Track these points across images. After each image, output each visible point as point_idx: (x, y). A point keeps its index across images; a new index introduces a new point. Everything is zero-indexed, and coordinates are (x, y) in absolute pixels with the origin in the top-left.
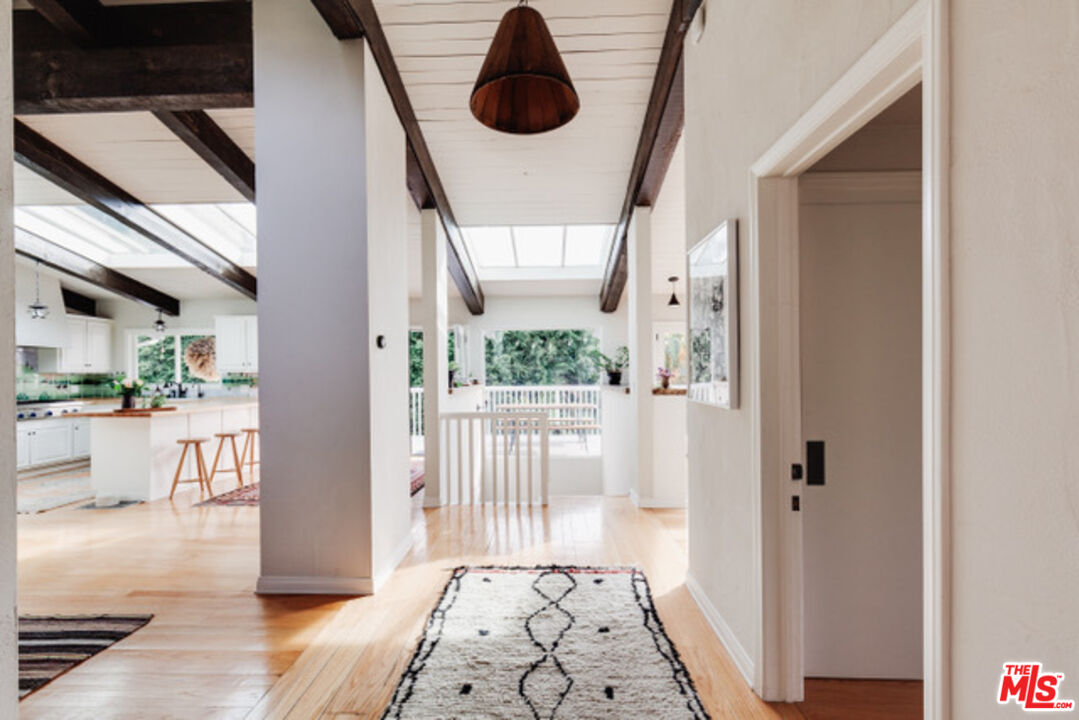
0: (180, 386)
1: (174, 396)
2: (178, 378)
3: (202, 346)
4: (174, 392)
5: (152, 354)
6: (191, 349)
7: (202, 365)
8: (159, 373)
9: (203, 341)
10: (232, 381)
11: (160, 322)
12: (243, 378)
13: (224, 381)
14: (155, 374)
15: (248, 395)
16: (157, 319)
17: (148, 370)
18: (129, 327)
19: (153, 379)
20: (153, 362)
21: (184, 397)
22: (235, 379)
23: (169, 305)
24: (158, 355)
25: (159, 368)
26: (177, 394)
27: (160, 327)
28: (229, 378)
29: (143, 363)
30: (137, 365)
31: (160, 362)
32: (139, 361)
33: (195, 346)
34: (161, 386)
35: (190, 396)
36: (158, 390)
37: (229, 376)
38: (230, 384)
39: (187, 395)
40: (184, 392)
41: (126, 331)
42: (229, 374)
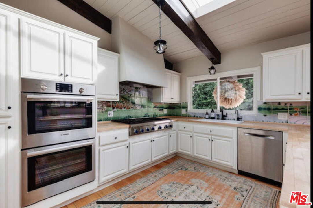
0: (222, 111)
1: (218, 119)
4: (218, 115)
10: (269, 109)
11: (212, 68)
13: (260, 109)
16: (210, 66)
18: (188, 77)
21: (225, 119)
26: (221, 117)
27: (212, 71)
34: (209, 111)
35: (229, 119)
36: (207, 114)
37: (265, 105)
38: (266, 111)
39: (227, 118)
40: (226, 116)
41: (187, 78)
42: (265, 103)
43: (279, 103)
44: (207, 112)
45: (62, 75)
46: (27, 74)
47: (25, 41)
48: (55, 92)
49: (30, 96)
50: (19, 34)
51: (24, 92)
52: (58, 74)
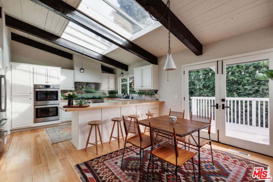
1: (126, 98)
2: (128, 92)
11: (122, 73)
12: (143, 92)
15: (145, 99)
16: (121, 72)
21: (129, 98)
22: (141, 92)
27: (122, 75)
28: (139, 92)
36: (123, 96)
42: (140, 90)
45: (46, 82)
46: (35, 83)
47: (35, 75)
48: (44, 88)
49: (36, 90)
50: (33, 73)
51: (35, 88)
52: (45, 82)
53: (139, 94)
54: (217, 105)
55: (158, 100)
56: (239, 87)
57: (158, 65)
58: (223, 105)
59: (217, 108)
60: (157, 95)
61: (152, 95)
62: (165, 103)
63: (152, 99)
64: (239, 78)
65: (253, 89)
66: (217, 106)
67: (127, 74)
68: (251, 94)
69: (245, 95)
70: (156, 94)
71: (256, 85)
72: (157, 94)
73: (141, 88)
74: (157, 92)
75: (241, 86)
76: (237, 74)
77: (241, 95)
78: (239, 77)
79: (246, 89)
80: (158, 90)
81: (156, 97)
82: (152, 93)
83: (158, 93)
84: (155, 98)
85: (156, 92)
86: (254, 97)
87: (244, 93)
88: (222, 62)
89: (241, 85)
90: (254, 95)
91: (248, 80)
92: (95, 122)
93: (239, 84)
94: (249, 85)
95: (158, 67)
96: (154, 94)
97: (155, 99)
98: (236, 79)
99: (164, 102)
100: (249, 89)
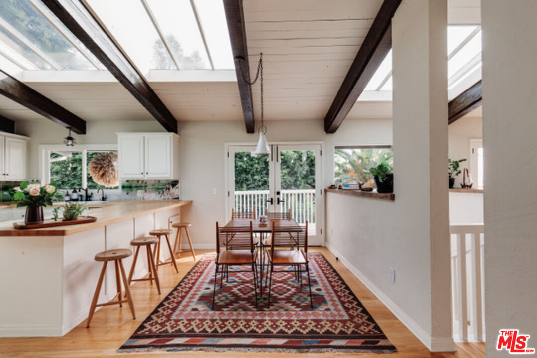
0: (86, 191)
1: (81, 200)
2: (85, 185)
3: (103, 160)
4: (81, 196)
5: (61, 170)
6: (95, 163)
7: (103, 175)
8: (65, 182)
9: (104, 156)
10: (130, 187)
11: (70, 138)
12: (140, 184)
13: (123, 187)
14: (63, 183)
15: (143, 198)
16: (68, 135)
17: (58, 181)
18: (41, 144)
19: (62, 186)
20: (62, 176)
21: (90, 200)
22: (133, 185)
23: (77, 125)
24: (65, 171)
25: (66, 179)
26: (84, 198)
27: (70, 142)
28: (127, 184)
29: (55, 176)
30: (50, 177)
31: (67, 175)
32: (52, 175)
33: (98, 160)
34: (70, 192)
35: (95, 199)
36: (67, 195)
37: (128, 183)
38: (128, 189)
39: (92, 199)
40: (90, 197)
41: (40, 146)
42: (128, 181)
43: (138, 181)
44: (67, 193)
53: (126, 189)
54: (272, 199)
55: (178, 198)
56: (247, 177)
57: (179, 135)
58: (278, 199)
59: (272, 203)
60: (177, 190)
61: (164, 190)
62: (194, 204)
63: (163, 197)
64: (247, 165)
65: (262, 180)
66: (272, 202)
67: (84, 142)
68: (259, 187)
69: (254, 188)
70: (175, 188)
71: (264, 175)
72: (177, 188)
73: (142, 176)
74: (177, 184)
75: (250, 175)
76: (245, 159)
77: (251, 188)
78: (248, 163)
79: (255, 180)
80: (179, 181)
81: (174, 194)
82: (164, 187)
83: (179, 185)
84: (171, 196)
85: (174, 184)
86: (263, 190)
87: (253, 186)
88: (277, 148)
89: (249, 173)
90: (262, 188)
91: (257, 168)
92: (114, 252)
93: (247, 173)
94: (258, 175)
95: (179, 138)
96: (169, 189)
97: (171, 198)
98: (245, 166)
99: (190, 203)
100: (258, 180)
